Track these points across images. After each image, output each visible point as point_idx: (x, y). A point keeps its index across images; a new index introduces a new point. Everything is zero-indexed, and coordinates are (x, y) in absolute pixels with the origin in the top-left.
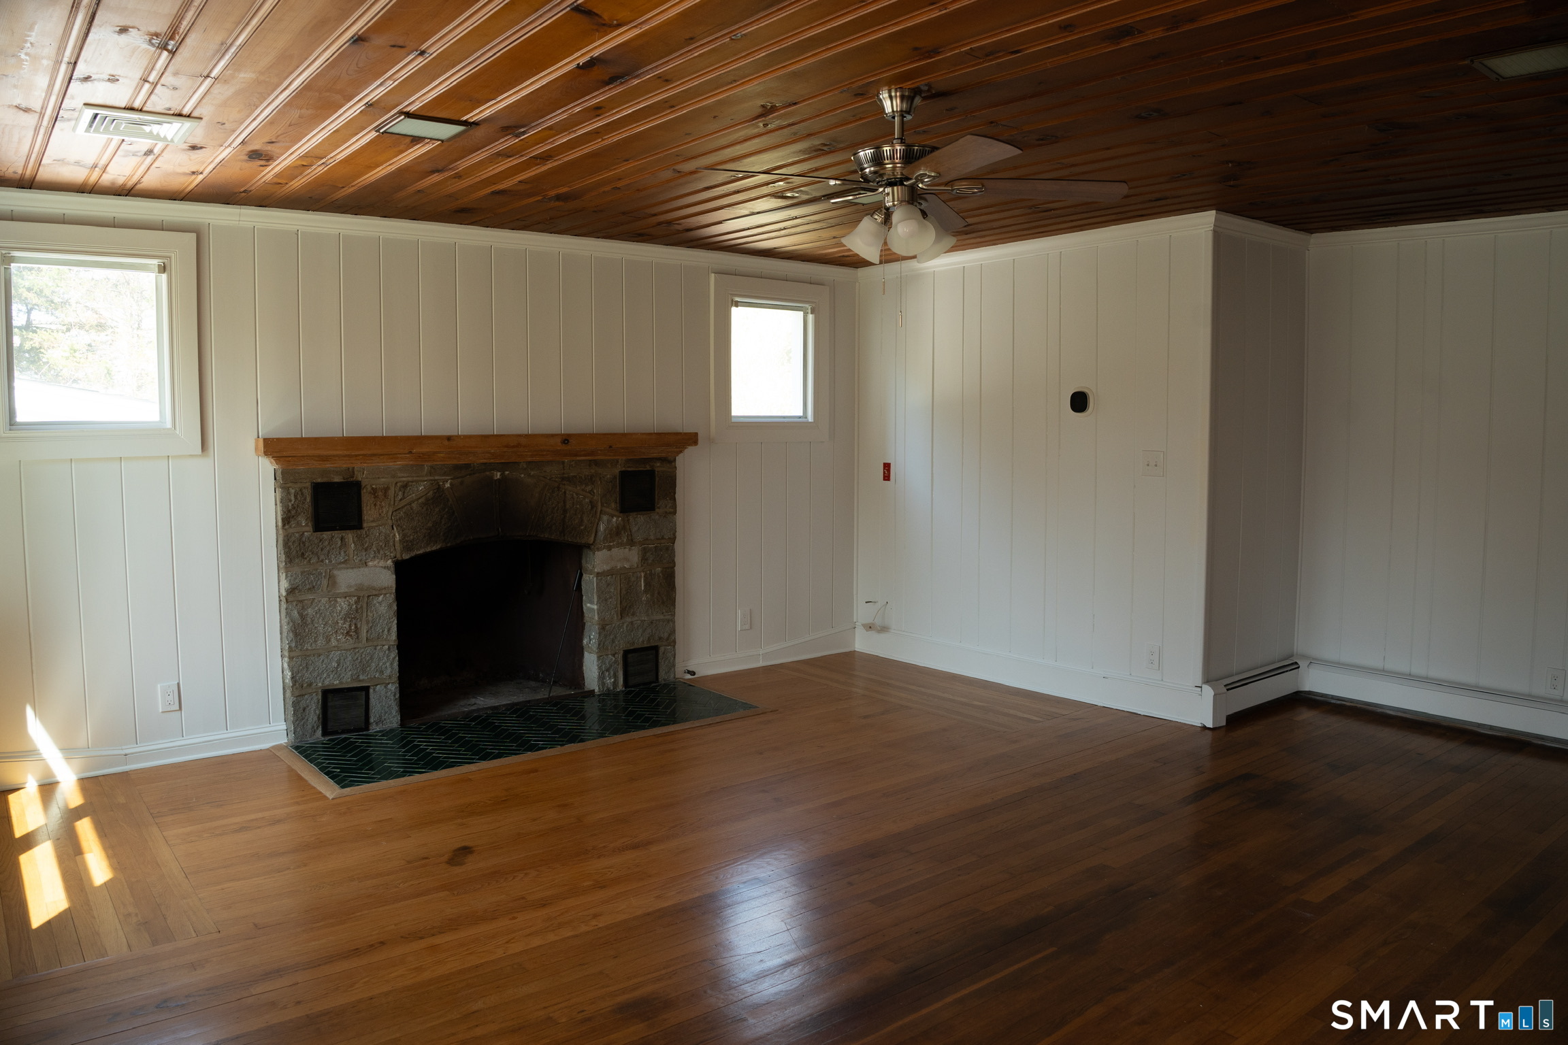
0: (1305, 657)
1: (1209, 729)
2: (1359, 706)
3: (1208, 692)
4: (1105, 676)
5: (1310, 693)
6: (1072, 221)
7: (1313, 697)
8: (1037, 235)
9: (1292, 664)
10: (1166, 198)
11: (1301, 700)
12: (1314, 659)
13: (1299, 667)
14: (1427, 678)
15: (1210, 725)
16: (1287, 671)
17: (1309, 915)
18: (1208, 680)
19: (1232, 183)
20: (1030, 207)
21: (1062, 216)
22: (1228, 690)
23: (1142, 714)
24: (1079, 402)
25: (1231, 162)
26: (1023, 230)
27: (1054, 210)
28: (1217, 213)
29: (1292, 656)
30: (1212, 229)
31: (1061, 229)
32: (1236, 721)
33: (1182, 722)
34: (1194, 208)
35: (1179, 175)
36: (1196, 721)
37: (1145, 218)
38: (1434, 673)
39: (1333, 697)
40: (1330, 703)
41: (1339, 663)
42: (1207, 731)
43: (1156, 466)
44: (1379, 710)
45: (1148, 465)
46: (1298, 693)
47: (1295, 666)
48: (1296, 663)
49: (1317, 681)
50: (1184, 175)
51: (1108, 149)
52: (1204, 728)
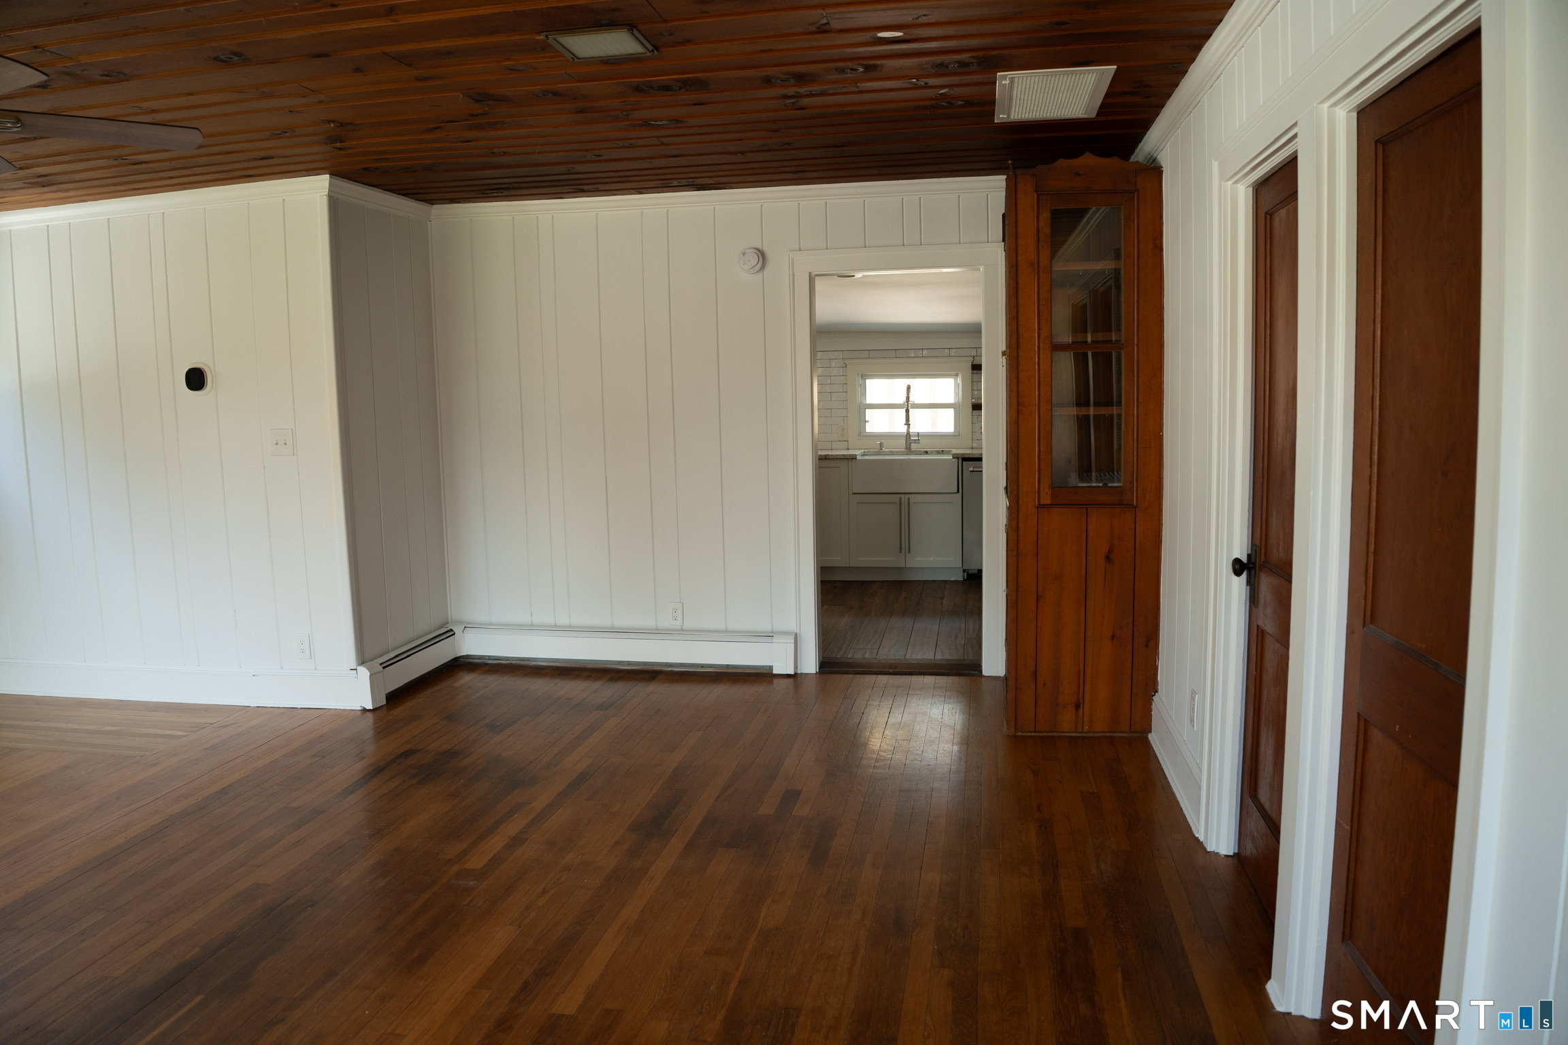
0: (458, 622)
1: (369, 710)
2: (514, 662)
3: (364, 673)
4: (255, 674)
5: (468, 657)
6: (171, 178)
7: (471, 661)
8: (130, 193)
9: (448, 631)
10: (272, 158)
11: (460, 665)
12: (468, 623)
13: (454, 634)
14: (570, 626)
15: (369, 706)
16: (443, 639)
17: (472, 883)
18: (362, 661)
19: (338, 145)
20: (116, 158)
21: (158, 172)
22: (384, 668)
23: (299, 707)
24: (196, 379)
25: (333, 122)
26: (114, 185)
27: (146, 163)
28: (330, 177)
29: (447, 623)
30: (327, 193)
31: (160, 187)
32: (395, 698)
33: (341, 708)
34: (307, 170)
35: (280, 132)
36: (357, 706)
37: (253, 178)
38: (577, 621)
39: (489, 658)
40: (487, 664)
41: (491, 624)
42: (368, 713)
43: (285, 444)
44: (533, 663)
45: (277, 444)
46: (456, 659)
47: (451, 633)
48: (451, 630)
49: (473, 645)
50: (286, 132)
51: (190, 94)
52: (365, 710)
